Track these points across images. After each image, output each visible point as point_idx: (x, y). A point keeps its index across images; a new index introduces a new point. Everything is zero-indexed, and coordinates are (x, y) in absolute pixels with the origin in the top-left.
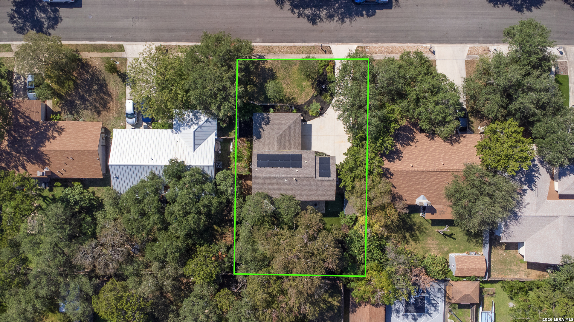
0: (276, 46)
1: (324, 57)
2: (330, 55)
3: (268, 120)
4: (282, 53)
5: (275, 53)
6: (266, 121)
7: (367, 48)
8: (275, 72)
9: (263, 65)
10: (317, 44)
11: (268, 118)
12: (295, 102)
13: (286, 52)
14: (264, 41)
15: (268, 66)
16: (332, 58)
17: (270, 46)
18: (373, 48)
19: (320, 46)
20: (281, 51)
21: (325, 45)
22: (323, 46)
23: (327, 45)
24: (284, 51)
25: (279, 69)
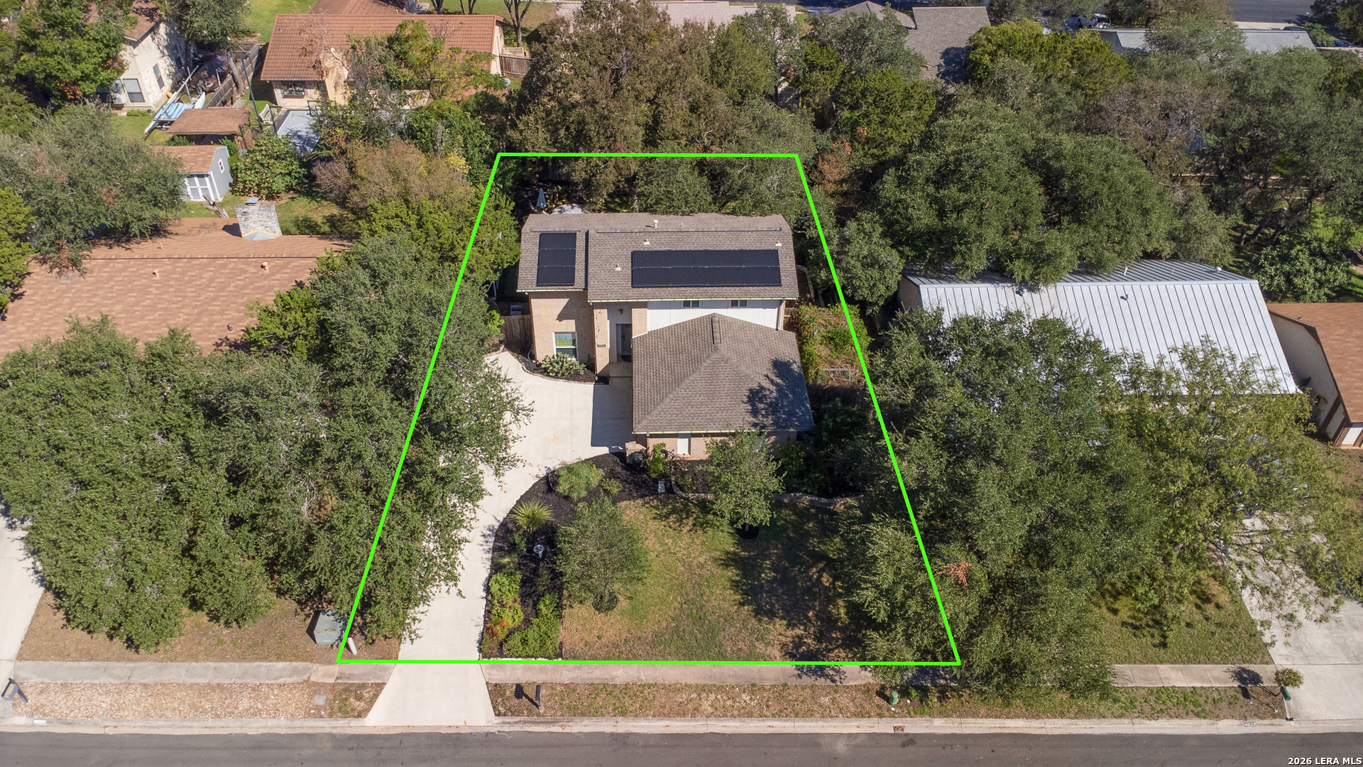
0: (750, 715)
1: (530, 669)
2: (498, 677)
3: (753, 405)
4: (720, 688)
5: (753, 688)
6: (761, 400)
7: (318, 708)
8: (742, 604)
9: (799, 632)
10: (556, 729)
11: (755, 412)
12: (656, 508)
13: (702, 689)
14: (812, 740)
15: (779, 630)
16: (493, 667)
17: (778, 715)
18: (292, 709)
19: (542, 719)
20: (725, 697)
21: (519, 722)
22: (531, 719)
23: (509, 723)
24: (712, 696)
25: (728, 619)
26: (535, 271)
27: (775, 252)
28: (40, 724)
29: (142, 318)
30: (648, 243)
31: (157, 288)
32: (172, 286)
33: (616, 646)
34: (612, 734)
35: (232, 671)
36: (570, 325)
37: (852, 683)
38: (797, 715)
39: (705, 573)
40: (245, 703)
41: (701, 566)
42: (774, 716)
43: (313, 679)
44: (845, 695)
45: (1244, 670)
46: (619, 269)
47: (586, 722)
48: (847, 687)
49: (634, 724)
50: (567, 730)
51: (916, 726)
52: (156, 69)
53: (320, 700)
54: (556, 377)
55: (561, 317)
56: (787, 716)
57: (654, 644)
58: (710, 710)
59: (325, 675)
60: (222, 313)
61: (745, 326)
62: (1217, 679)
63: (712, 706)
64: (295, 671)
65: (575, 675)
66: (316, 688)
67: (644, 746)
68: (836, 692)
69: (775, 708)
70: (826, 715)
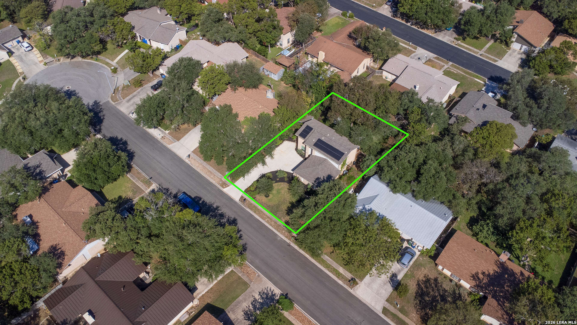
0: (271, 225)
2: (244, 196)
4: (271, 219)
5: (275, 222)
6: (318, 180)
8: (286, 210)
9: (290, 220)
10: (245, 208)
11: (315, 182)
12: (289, 187)
13: (268, 217)
14: (276, 235)
15: (287, 218)
17: (275, 229)
18: (217, 181)
19: (244, 205)
20: (270, 221)
23: (240, 203)
24: (269, 219)
25: (282, 211)
26: (301, 132)
27: (344, 154)
28: (189, 163)
30: (323, 138)
31: (243, 101)
32: (246, 102)
33: (263, 203)
34: (251, 214)
35: (214, 171)
36: (304, 146)
38: (277, 230)
39: (285, 202)
40: (212, 176)
41: (286, 201)
44: (287, 233)
45: (355, 279)
46: (314, 140)
47: (250, 210)
49: (255, 215)
51: (293, 245)
52: (289, 40)
53: (220, 182)
54: (298, 153)
57: (268, 206)
58: (267, 221)
59: (224, 180)
60: (249, 111)
61: (332, 165)
62: (348, 276)
64: (221, 176)
65: (253, 203)
66: (221, 180)
69: (276, 227)
70: (281, 233)
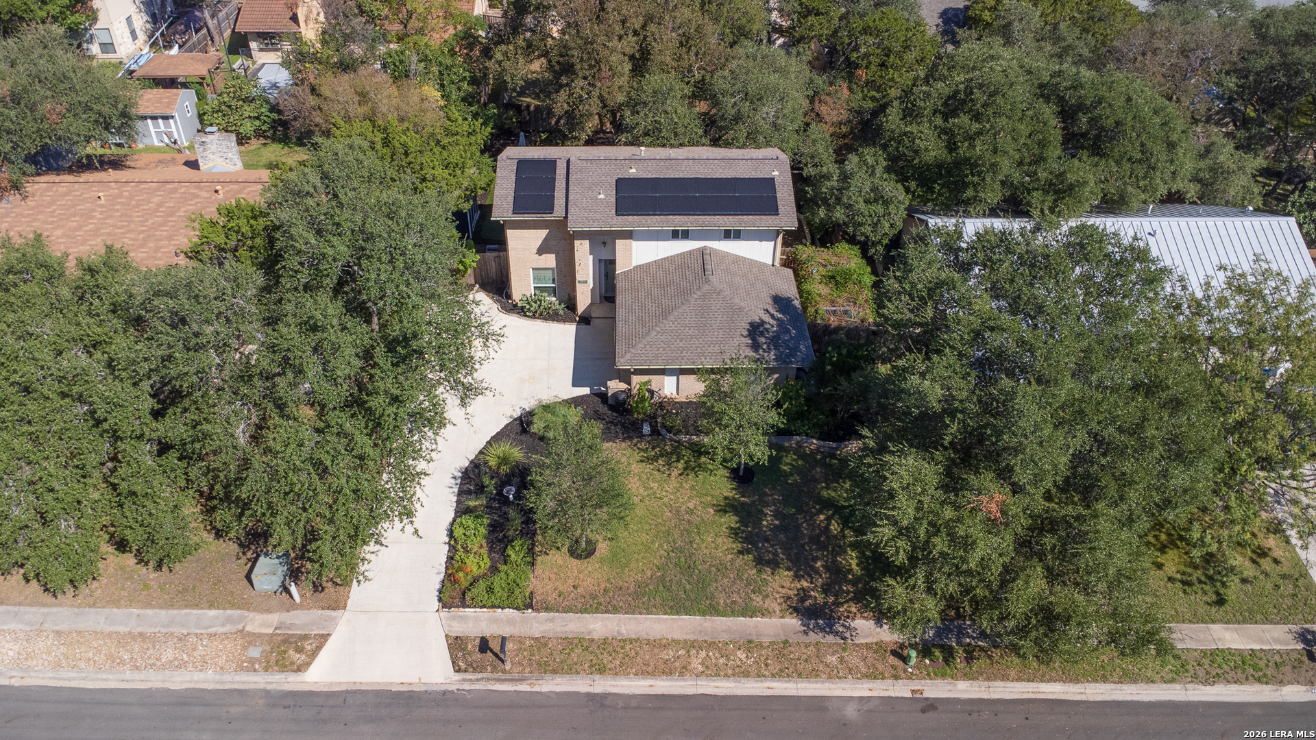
0: (746, 674)
1: (495, 621)
2: (458, 629)
3: (754, 339)
4: (711, 645)
5: (750, 645)
6: (762, 334)
7: (252, 661)
8: (741, 552)
9: (805, 584)
10: (523, 687)
11: (755, 346)
13: (692, 646)
14: (818, 704)
15: (783, 582)
16: (454, 618)
17: (778, 675)
18: (222, 661)
19: (508, 676)
20: (717, 655)
21: (482, 679)
22: (495, 675)
23: (471, 680)
24: (703, 654)
25: (721, 568)
26: (511, 199)
27: (772, 180)
29: (84, 243)
30: (634, 170)
31: (101, 213)
32: (117, 211)
33: (593, 596)
34: (588, 694)
35: (157, 619)
36: (550, 260)
37: (863, 641)
38: (800, 676)
39: (694, 518)
40: (168, 654)
41: (691, 512)
42: (773, 676)
43: (248, 628)
44: (855, 654)
45: (1308, 631)
46: (602, 196)
47: (558, 679)
48: (857, 645)
49: (613, 683)
50: (537, 689)
51: (937, 689)
52: (129, 20)
53: (255, 652)
54: (534, 317)
55: (541, 251)
56: (788, 676)
57: (636, 595)
58: (700, 668)
59: (263, 625)
60: (170, 238)
61: (738, 260)
62: (1277, 641)
63: (702, 664)
64: (229, 620)
65: (547, 628)
66: (250, 639)
67: (623, 708)
68: (844, 650)
69: (775, 666)
70: (833, 675)
